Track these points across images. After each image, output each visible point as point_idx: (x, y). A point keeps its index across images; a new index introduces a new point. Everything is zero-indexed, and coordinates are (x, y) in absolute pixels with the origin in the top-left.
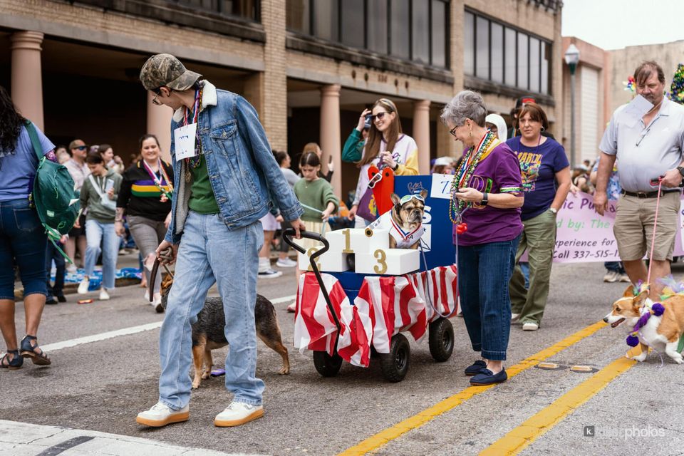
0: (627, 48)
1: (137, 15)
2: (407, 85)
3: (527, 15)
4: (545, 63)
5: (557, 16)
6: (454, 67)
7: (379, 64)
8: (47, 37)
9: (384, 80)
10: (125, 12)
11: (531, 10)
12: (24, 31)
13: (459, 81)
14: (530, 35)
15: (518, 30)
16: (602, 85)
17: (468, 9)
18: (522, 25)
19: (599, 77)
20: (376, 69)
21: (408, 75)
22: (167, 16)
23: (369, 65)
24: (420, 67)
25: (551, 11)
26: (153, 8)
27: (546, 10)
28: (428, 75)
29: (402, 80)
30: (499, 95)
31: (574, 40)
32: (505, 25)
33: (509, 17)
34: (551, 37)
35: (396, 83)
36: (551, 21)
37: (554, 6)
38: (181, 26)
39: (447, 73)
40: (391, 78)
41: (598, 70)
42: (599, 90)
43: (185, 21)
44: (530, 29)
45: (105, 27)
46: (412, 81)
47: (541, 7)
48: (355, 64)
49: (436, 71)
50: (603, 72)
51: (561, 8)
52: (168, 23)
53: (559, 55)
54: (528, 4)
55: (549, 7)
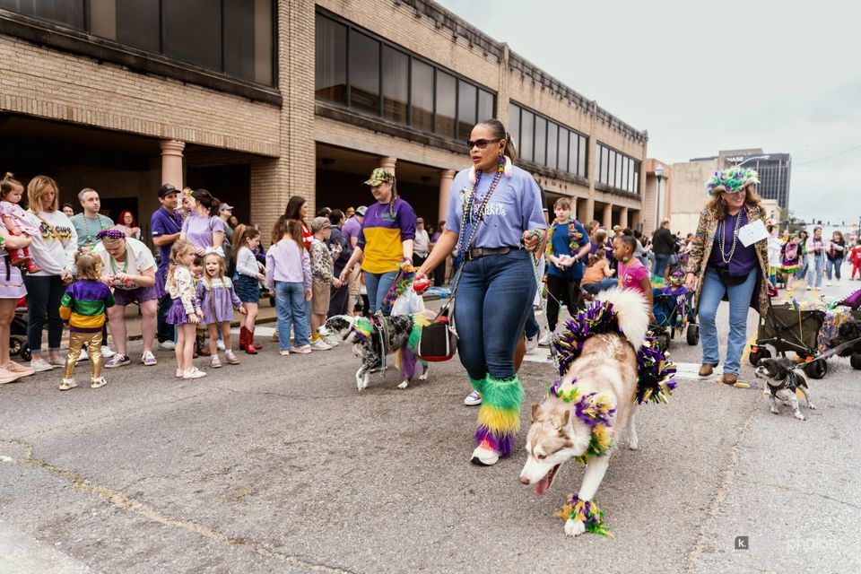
0: (675, 164)
1: (439, 147)
2: (566, 187)
3: (629, 145)
4: (636, 174)
5: (644, 146)
6: (590, 177)
7: (552, 175)
8: (398, 160)
9: (554, 184)
10: (434, 146)
11: (631, 143)
12: (387, 157)
13: (592, 186)
14: (629, 157)
15: (623, 155)
17: (598, 142)
18: (626, 152)
19: (666, 183)
20: (551, 178)
21: (567, 181)
22: (453, 148)
23: (547, 175)
24: (573, 177)
25: (641, 143)
26: (447, 144)
27: (639, 143)
28: (577, 182)
29: (563, 185)
30: (612, 194)
31: (654, 161)
32: (617, 152)
33: (619, 148)
34: (640, 159)
35: (561, 186)
36: (641, 149)
38: (459, 153)
39: (586, 180)
40: (558, 183)
42: (666, 191)
43: (461, 151)
44: (630, 154)
45: (424, 154)
46: (568, 185)
47: (637, 141)
48: (541, 175)
49: (581, 179)
50: (668, 180)
52: (453, 152)
53: (645, 169)
54: (630, 139)
55: (641, 140)
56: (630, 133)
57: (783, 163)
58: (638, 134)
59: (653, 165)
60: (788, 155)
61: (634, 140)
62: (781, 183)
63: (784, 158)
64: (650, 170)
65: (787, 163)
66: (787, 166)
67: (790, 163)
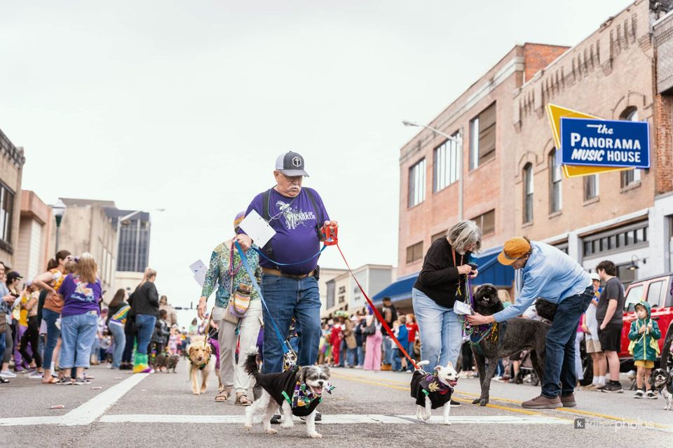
4: (6, 212)
5: (20, 169)
16: (44, 239)
19: (42, 231)
25: (17, 165)
27: (14, 164)
31: (32, 195)
34: (15, 190)
36: (16, 173)
37: (20, 160)
41: (42, 224)
42: (41, 243)
47: (12, 161)
50: (46, 227)
51: (24, 163)
53: (20, 206)
54: (5, 154)
55: (16, 161)
56: (7, 146)
57: (143, 225)
58: (14, 149)
59: (31, 201)
60: (148, 214)
61: (10, 159)
62: (140, 252)
63: (144, 218)
64: (26, 209)
65: (147, 225)
66: (147, 229)
67: (150, 225)
